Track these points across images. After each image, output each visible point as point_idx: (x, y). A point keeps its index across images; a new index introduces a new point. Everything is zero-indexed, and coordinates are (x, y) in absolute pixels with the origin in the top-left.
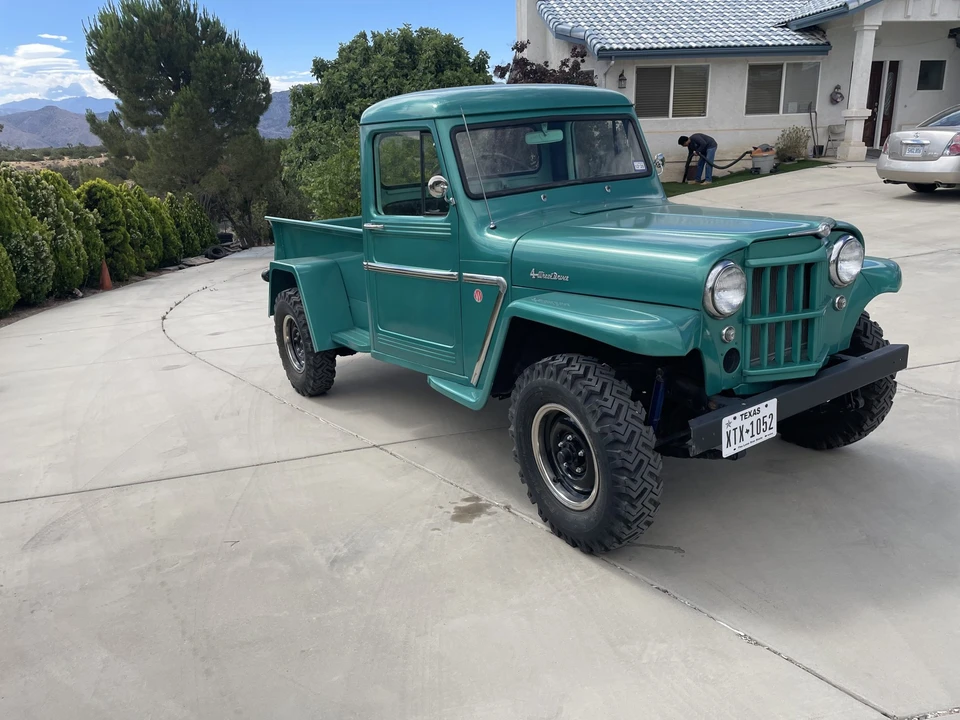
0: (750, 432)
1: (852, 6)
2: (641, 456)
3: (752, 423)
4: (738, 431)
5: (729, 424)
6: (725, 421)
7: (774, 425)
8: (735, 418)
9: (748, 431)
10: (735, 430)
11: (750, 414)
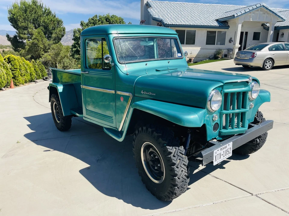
0: (223, 155)
1: (236, 16)
3: (224, 152)
4: (219, 155)
5: (216, 153)
6: (215, 151)
7: (231, 152)
8: (218, 150)
9: (222, 155)
10: (218, 155)
11: (223, 148)
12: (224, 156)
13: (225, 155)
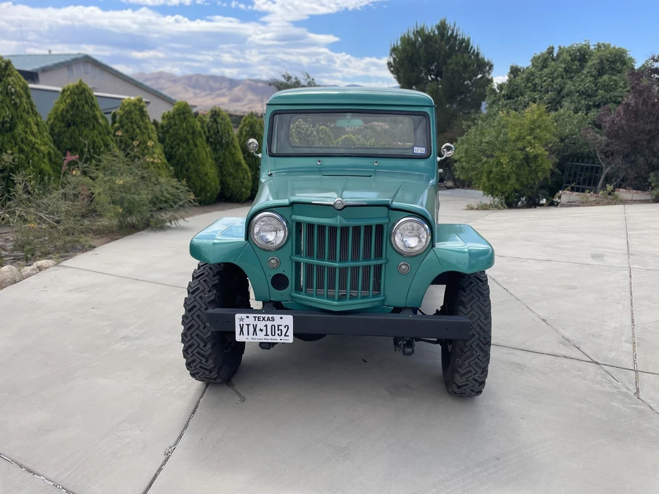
0: (264, 332)
2: (193, 322)
4: (251, 327)
5: (242, 319)
6: (238, 316)
7: (290, 334)
8: (247, 317)
9: (261, 330)
10: (248, 325)
11: (264, 319)
12: (267, 335)
13: (269, 333)
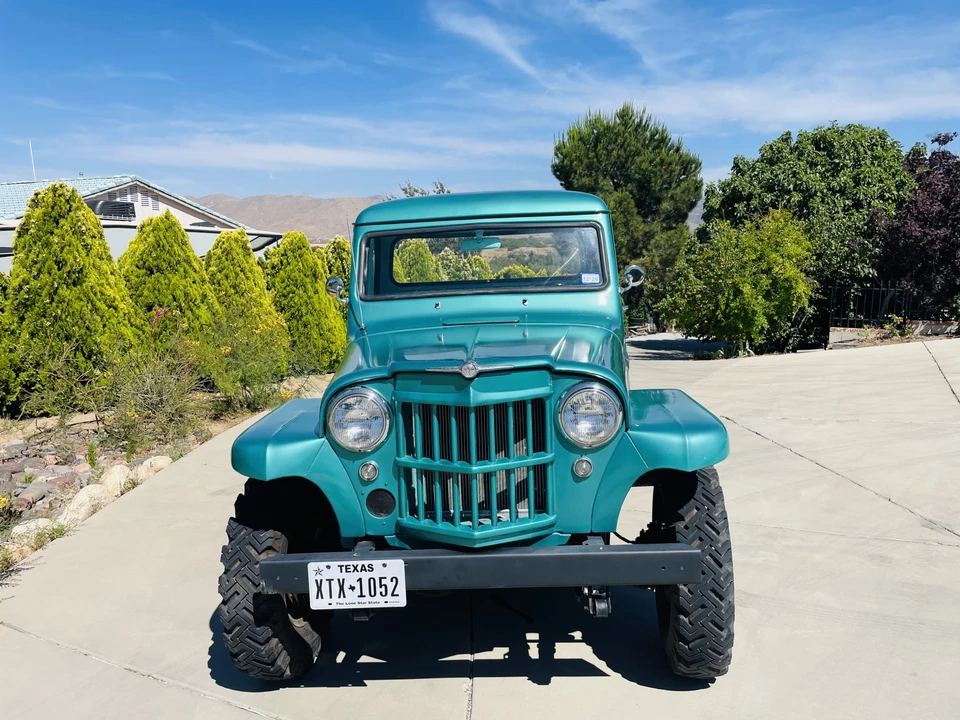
0: (357, 591)
4: (335, 584)
5: (318, 572)
6: (312, 567)
7: (401, 592)
8: (329, 567)
9: (352, 588)
10: (329, 580)
11: (355, 568)
12: (362, 596)
13: (366, 591)
